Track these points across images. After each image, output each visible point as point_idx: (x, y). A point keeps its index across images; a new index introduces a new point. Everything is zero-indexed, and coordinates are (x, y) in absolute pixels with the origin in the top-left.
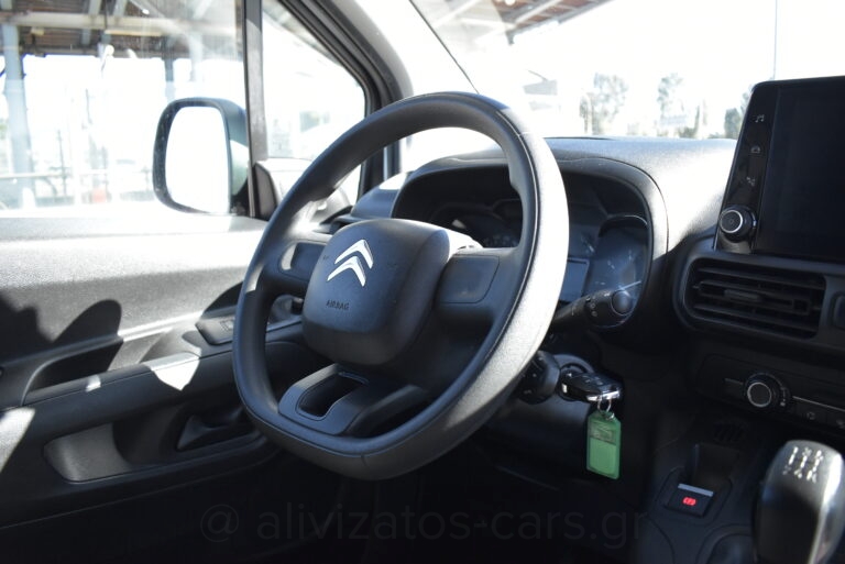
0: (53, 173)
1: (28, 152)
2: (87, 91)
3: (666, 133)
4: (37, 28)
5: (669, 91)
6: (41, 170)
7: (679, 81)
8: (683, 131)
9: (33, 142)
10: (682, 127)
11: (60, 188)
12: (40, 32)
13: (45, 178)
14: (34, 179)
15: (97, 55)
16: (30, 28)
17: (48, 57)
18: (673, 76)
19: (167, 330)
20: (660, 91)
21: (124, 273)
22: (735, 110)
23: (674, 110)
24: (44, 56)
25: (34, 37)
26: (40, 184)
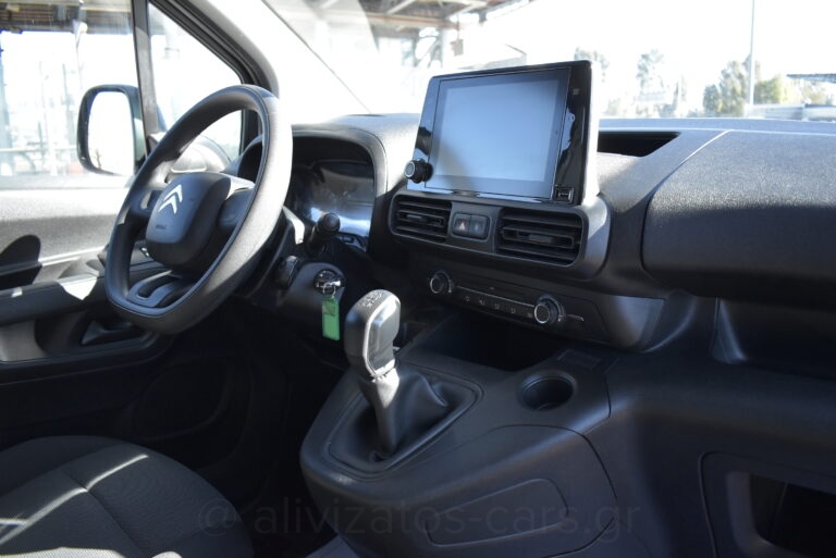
0: (30, 148)
1: (7, 128)
2: (64, 66)
3: (646, 110)
4: (12, 4)
5: (648, 67)
6: (20, 145)
7: (658, 59)
8: (661, 107)
9: (11, 117)
10: (661, 103)
11: (38, 164)
12: (16, 9)
13: (22, 153)
14: (12, 154)
15: (72, 32)
16: (6, 4)
17: (24, 33)
18: (654, 52)
19: (75, 259)
20: (640, 67)
21: (43, 216)
22: (714, 86)
23: (653, 86)
24: (21, 32)
25: (10, 13)
26: (18, 159)
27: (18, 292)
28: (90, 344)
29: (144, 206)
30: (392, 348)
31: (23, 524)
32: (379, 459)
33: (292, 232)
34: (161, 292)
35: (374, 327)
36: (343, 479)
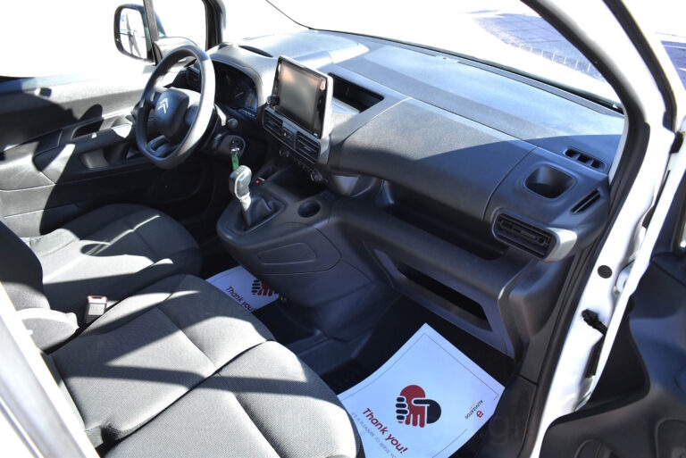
19: (120, 115)
27: (94, 136)
28: (129, 158)
29: (152, 100)
30: (248, 189)
31: (108, 244)
32: (245, 230)
33: (220, 120)
34: (162, 149)
35: (239, 182)
36: (229, 237)
